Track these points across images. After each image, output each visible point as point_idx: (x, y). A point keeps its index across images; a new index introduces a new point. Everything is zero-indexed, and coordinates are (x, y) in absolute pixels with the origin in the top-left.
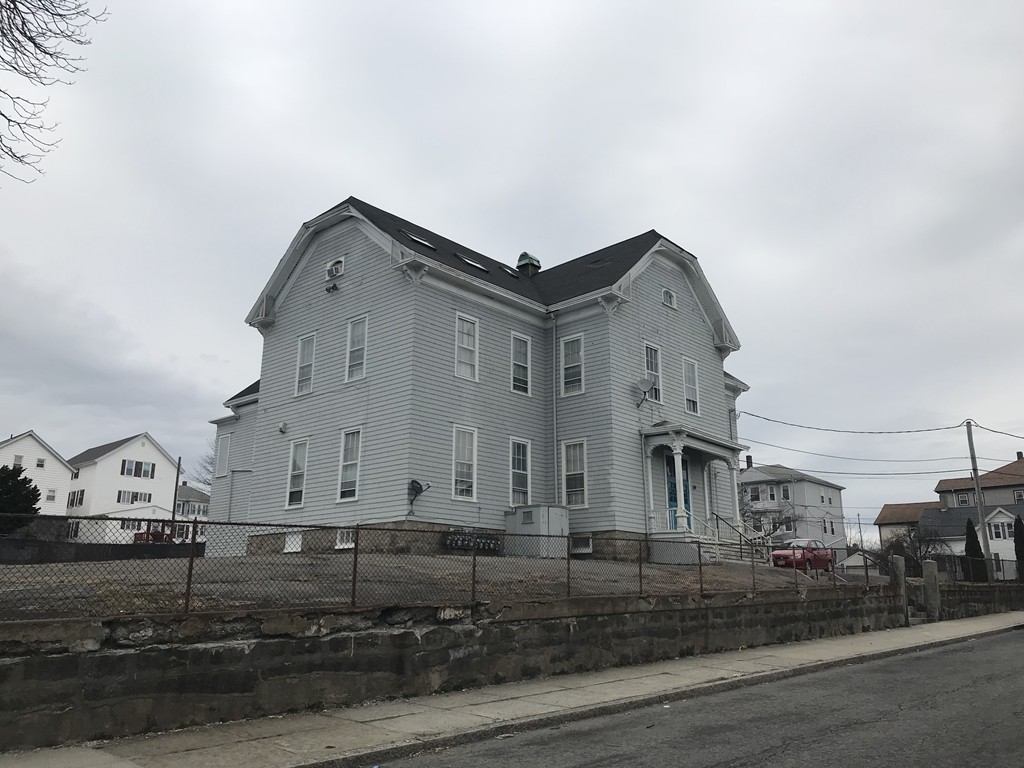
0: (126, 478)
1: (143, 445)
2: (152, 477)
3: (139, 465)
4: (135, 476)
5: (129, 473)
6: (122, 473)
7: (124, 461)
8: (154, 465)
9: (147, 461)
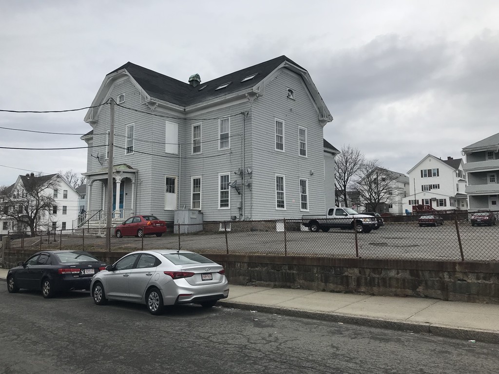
0: (424, 178)
1: (430, 160)
2: (438, 176)
3: (430, 171)
4: (429, 177)
5: (425, 176)
6: (422, 177)
7: (422, 171)
8: (438, 169)
9: (434, 168)
